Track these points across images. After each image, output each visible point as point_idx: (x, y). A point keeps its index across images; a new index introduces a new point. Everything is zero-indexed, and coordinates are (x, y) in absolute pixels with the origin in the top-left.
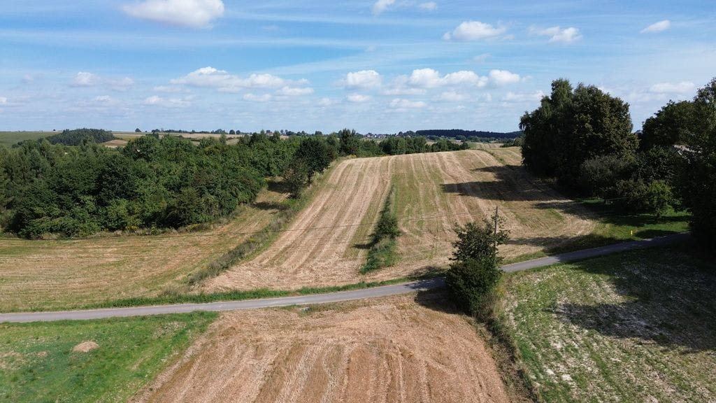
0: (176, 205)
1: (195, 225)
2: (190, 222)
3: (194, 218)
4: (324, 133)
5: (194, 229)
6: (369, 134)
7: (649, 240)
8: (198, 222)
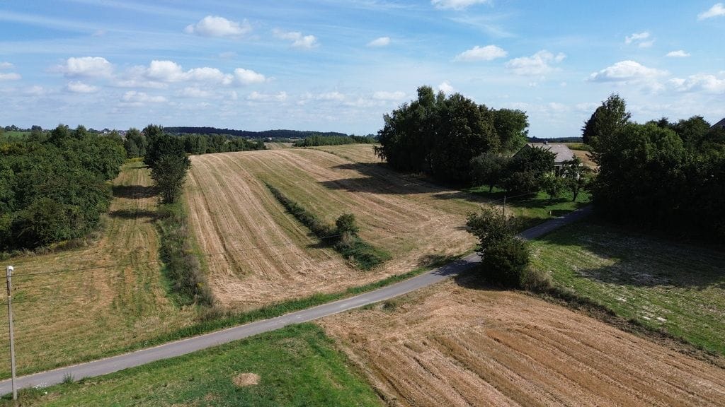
0: (32, 220)
1: (61, 243)
2: (52, 240)
3: (57, 234)
4: (44, 128)
5: (61, 248)
6: (106, 130)
7: (562, 217)
8: (63, 239)
